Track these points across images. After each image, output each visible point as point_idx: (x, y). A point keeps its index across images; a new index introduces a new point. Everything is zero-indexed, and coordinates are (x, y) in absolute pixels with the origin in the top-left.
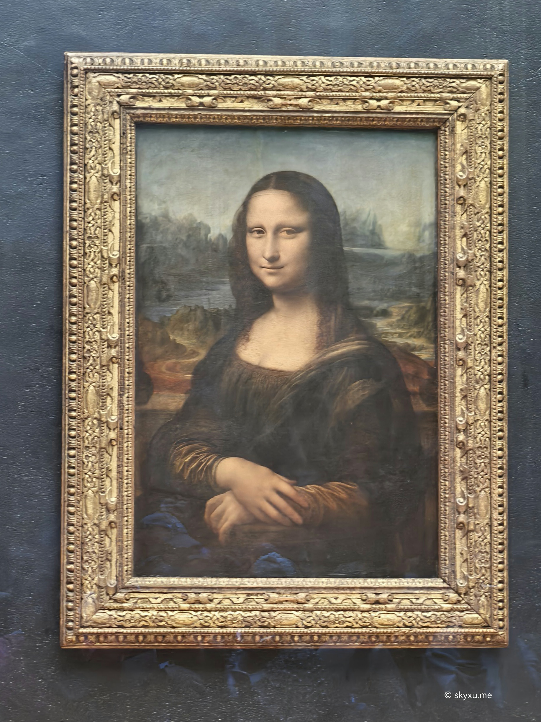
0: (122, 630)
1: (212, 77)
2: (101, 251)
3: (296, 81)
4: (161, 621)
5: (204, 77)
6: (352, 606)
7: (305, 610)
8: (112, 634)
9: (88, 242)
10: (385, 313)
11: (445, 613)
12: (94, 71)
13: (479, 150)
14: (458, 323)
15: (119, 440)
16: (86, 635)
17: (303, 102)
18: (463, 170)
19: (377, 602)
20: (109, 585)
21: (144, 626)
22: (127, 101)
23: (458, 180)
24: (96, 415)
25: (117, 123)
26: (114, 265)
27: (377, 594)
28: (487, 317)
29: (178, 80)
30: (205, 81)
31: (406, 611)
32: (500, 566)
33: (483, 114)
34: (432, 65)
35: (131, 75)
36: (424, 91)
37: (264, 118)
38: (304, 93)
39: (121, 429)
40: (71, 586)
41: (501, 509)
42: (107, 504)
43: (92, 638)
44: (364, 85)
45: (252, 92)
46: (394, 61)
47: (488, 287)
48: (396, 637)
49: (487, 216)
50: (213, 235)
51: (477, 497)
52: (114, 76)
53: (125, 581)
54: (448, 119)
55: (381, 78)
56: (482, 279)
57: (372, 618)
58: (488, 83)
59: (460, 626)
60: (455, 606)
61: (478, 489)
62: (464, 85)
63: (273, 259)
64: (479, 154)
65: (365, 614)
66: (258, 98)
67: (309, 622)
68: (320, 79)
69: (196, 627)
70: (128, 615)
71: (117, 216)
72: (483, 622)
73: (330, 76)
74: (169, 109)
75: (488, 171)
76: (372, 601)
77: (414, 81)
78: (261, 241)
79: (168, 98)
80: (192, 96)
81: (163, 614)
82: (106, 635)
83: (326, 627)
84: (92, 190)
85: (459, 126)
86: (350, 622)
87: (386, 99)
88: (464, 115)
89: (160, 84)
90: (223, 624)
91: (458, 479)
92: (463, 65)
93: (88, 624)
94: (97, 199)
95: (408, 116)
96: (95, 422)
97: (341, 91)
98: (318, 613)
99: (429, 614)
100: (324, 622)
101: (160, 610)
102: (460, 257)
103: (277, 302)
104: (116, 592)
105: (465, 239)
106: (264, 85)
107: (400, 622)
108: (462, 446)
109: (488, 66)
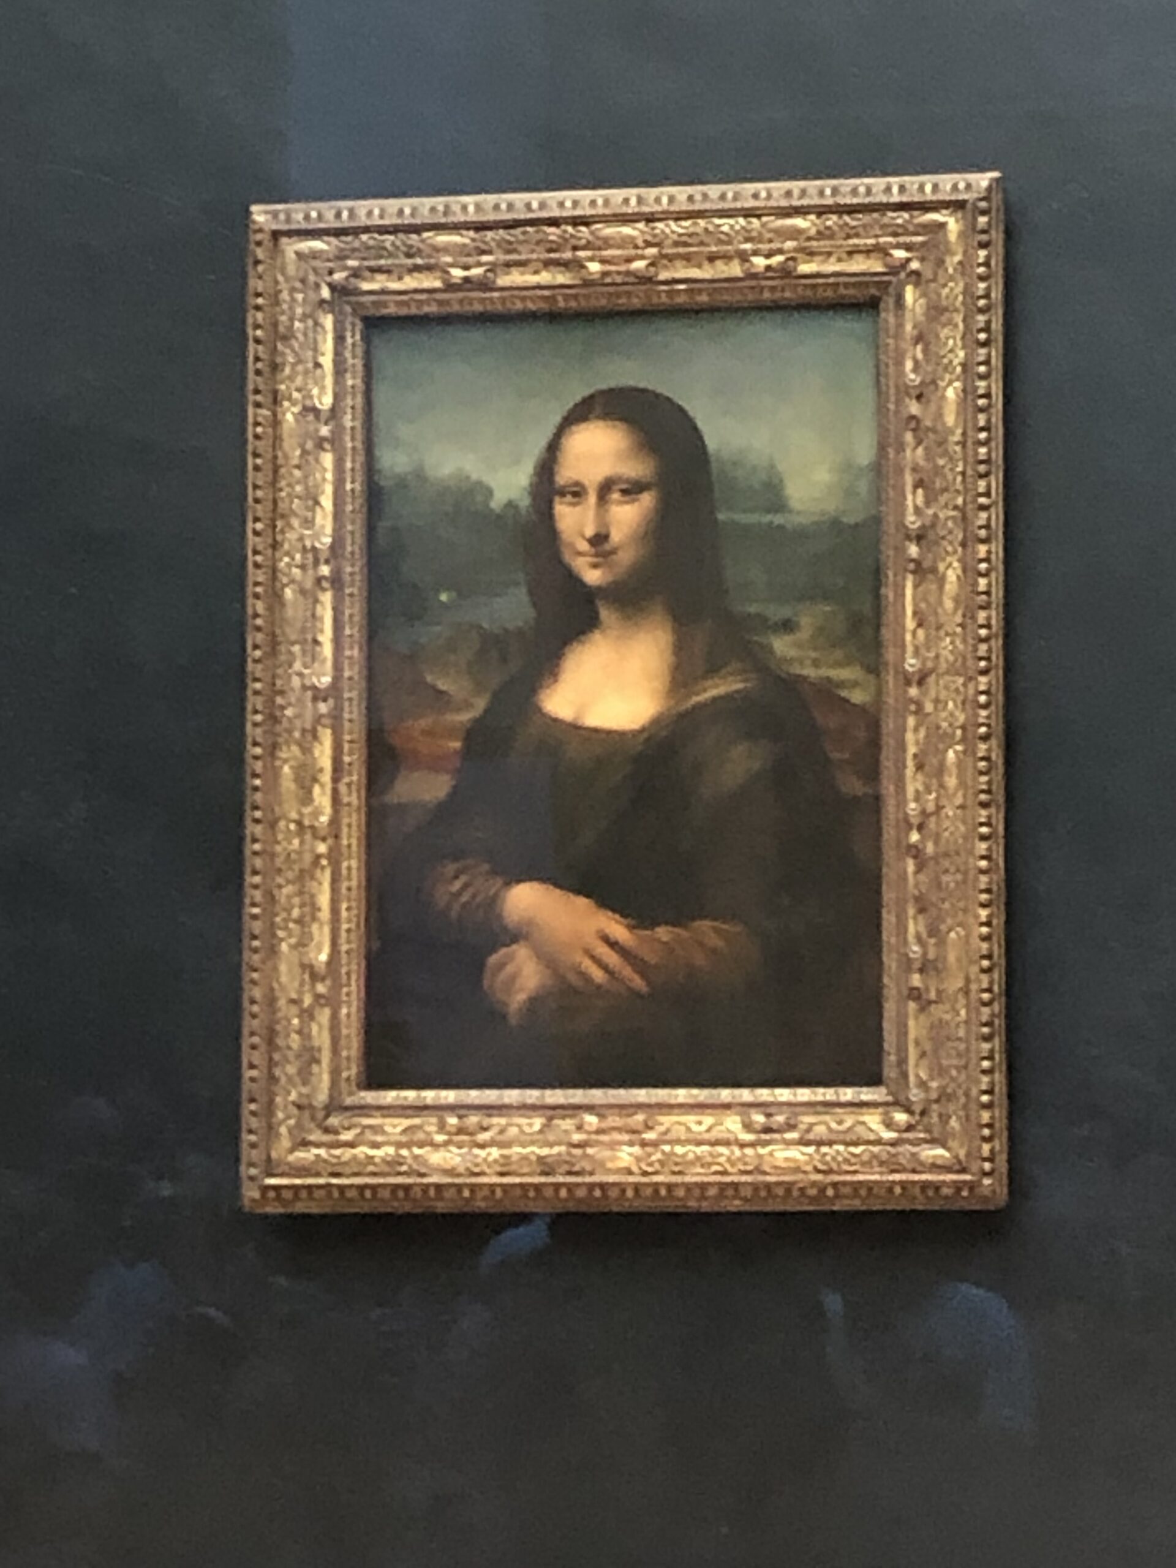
0: (334, 1181)
1: (483, 233)
2: (301, 539)
3: (627, 230)
4: (401, 1164)
5: (471, 233)
6: (726, 1135)
7: (644, 1144)
8: (320, 1187)
9: (279, 524)
10: (787, 626)
11: (889, 1148)
12: (290, 234)
13: (945, 332)
14: (908, 637)
15: (335, 857)
16: (277, 1188)
17: (639, 265)
18: (915, 370)
19: (767, 1130)
20: (315, 1103)
21: (374, 1174)
22: (344, 283)
23: (907, 387)
24: (294, 815)
25: (328, 321)
26: (322, 560)
27: (769, 1115)
28: (960, 625)
29: (429, 241)
30: (473, 240)
31: (819, 1143)
32: (986, 1064)
33: (951, 271)
34: (862, 190)
35: (349, 238)
36: (848, 237)
37: (575, 297)
38: (640, 252)
39: (337, 837)
40: (253, 1107)
41: (985, 963)
42: (311, 967)
43: (287, 1195)
44: (743, 232)
45: (552, 255)
46: (796, 186)
47: (959, 572)
48: (802, 1189)
49: (958, 448)
50: (498, 502)
51: (942, 943)
52: (323, 241)
53: (344, 1095)
54: (889, 283)
55: (772, 218)
56: (949, 559)
57: (760, 1156)
58: (960, 215)
59: (914, 1171)
60: (906, 1135)
61: (943, 928)
62: (916, 221)
63: (599, 540)
64: (943, 340)
65: (749, 1151)
66: (565, 265)
67: (651, 1164)
68: (667, 226)
69: (459, 1175)
70: (347, 1154)
71: (329, 476)
72: (954, 1164)
73: (686, 219)
74: (416, 291)
75: (959, 369)
76: (758, 1127)
77: (828, 219)
78: (578, 509)
79: (416, 274)
80: (452, 265)
81: (404, 1152)
82: (309, 1187)
83: (680, 1173)
84: (285, 436)
85: (910, 293)
86: (719, 1164)
87: (780, 251)
88: (916, 273)
89: (397, 248)
90: (504, 1169)
91: (911, 911)
92: (916, 186)
93: (279, 1171)
94: (294, 450)
95: (821, 281)
96: (292, 826)
97: (702, 243)
98: (667, 1148)
99: (858, 1150)
100: (677, 1164)
101: (399, 1145)
102: (912, 521)
103: (605, 614)
104: (327, 1116)
105: (920, 491)
106: (574, 242)
107: (807, 1163)
108: (916, 852)
109: (962, 186)
